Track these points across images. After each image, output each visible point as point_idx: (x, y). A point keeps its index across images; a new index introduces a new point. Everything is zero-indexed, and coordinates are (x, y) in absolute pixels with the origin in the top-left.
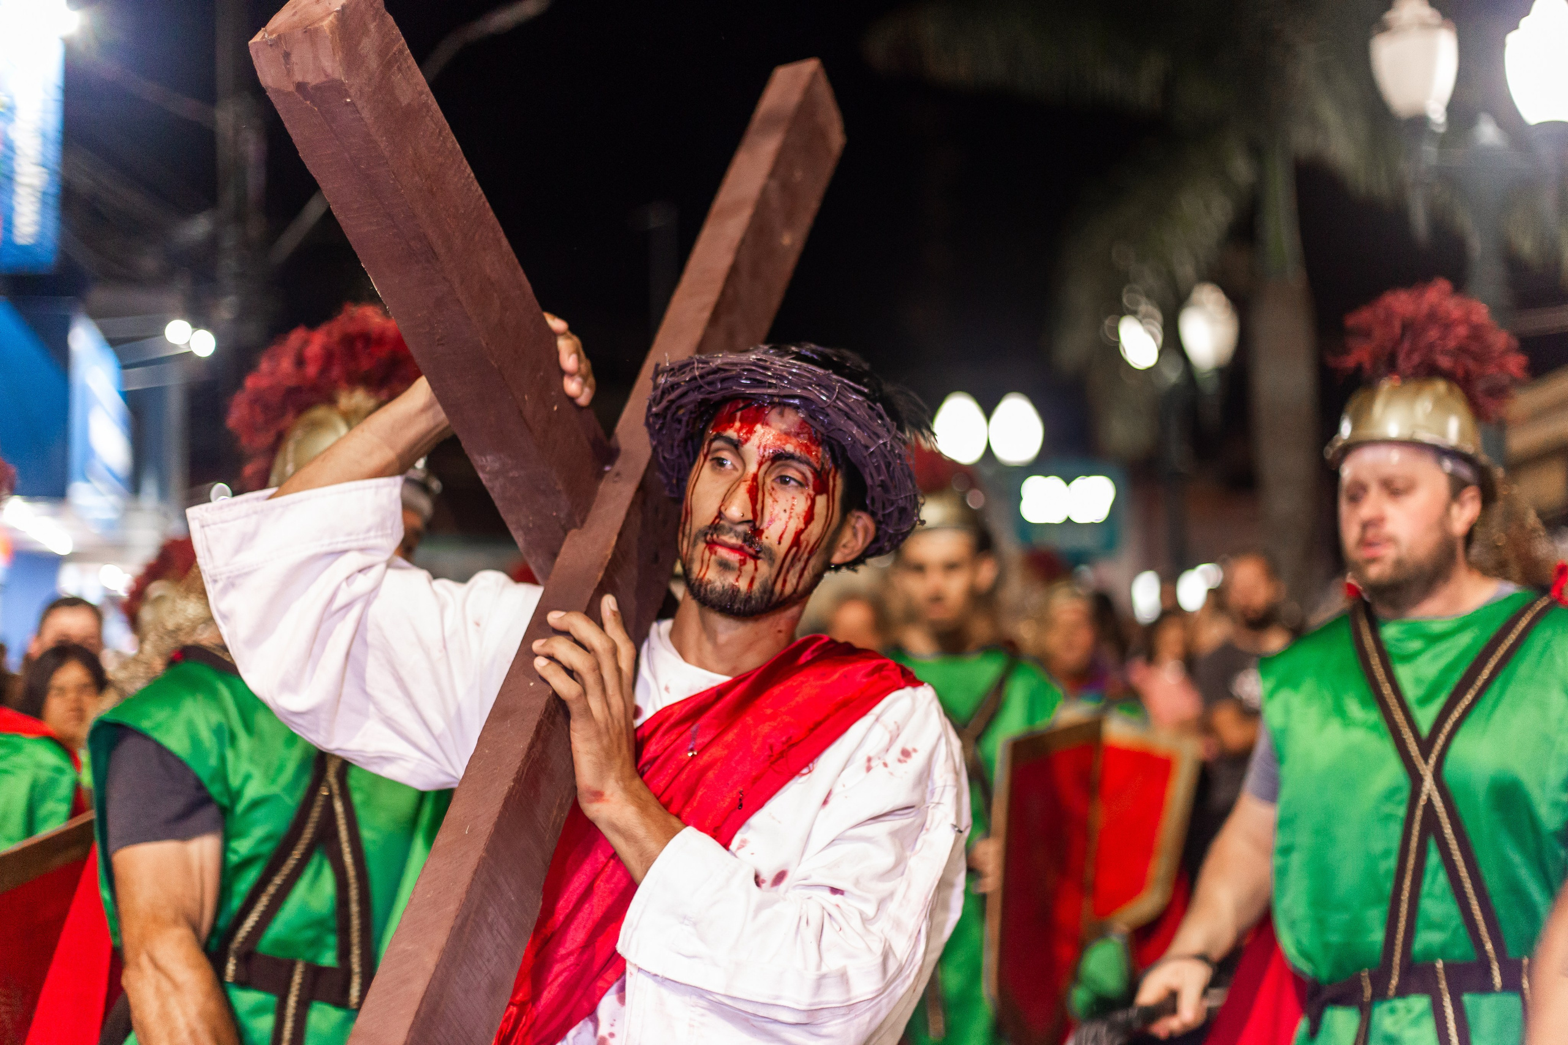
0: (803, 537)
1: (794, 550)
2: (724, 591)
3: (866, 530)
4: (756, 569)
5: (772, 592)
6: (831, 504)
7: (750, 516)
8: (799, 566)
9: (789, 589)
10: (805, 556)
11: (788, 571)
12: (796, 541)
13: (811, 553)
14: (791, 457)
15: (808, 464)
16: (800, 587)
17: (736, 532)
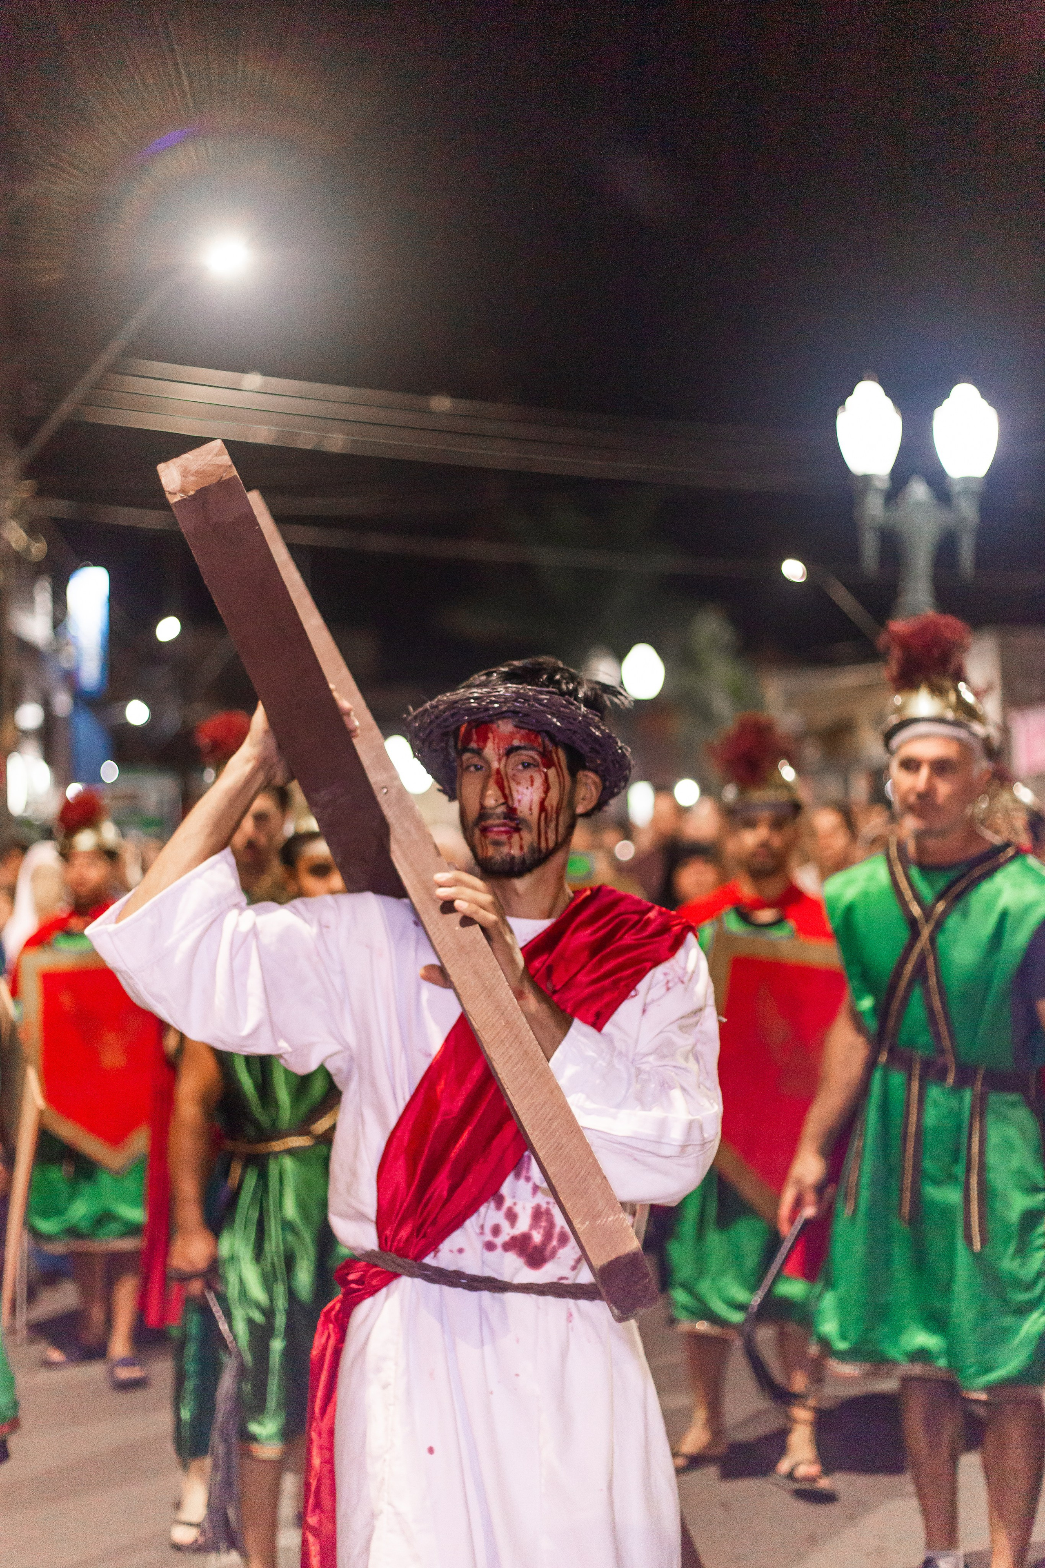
0: (546, 803)
1: (543, 815)
2: (503, 861)
3: (595, 784)
4: (521, 839)
5: (540, 850)
6: (560, 773)
7: (502, 801)
8: (553, 825)
9: (551, 844)
10: (554, 816)
11: (546, 833)
12: (542, 808)
13: (558, 814)
14: (518, 748)
15: (533, 749)
16: (560, 838)
17: (497, 815)
